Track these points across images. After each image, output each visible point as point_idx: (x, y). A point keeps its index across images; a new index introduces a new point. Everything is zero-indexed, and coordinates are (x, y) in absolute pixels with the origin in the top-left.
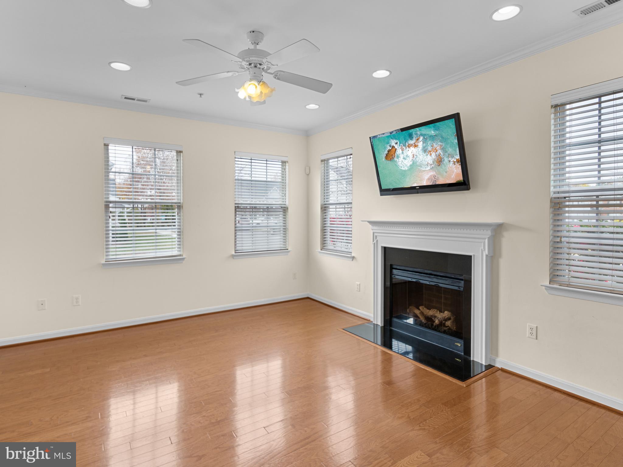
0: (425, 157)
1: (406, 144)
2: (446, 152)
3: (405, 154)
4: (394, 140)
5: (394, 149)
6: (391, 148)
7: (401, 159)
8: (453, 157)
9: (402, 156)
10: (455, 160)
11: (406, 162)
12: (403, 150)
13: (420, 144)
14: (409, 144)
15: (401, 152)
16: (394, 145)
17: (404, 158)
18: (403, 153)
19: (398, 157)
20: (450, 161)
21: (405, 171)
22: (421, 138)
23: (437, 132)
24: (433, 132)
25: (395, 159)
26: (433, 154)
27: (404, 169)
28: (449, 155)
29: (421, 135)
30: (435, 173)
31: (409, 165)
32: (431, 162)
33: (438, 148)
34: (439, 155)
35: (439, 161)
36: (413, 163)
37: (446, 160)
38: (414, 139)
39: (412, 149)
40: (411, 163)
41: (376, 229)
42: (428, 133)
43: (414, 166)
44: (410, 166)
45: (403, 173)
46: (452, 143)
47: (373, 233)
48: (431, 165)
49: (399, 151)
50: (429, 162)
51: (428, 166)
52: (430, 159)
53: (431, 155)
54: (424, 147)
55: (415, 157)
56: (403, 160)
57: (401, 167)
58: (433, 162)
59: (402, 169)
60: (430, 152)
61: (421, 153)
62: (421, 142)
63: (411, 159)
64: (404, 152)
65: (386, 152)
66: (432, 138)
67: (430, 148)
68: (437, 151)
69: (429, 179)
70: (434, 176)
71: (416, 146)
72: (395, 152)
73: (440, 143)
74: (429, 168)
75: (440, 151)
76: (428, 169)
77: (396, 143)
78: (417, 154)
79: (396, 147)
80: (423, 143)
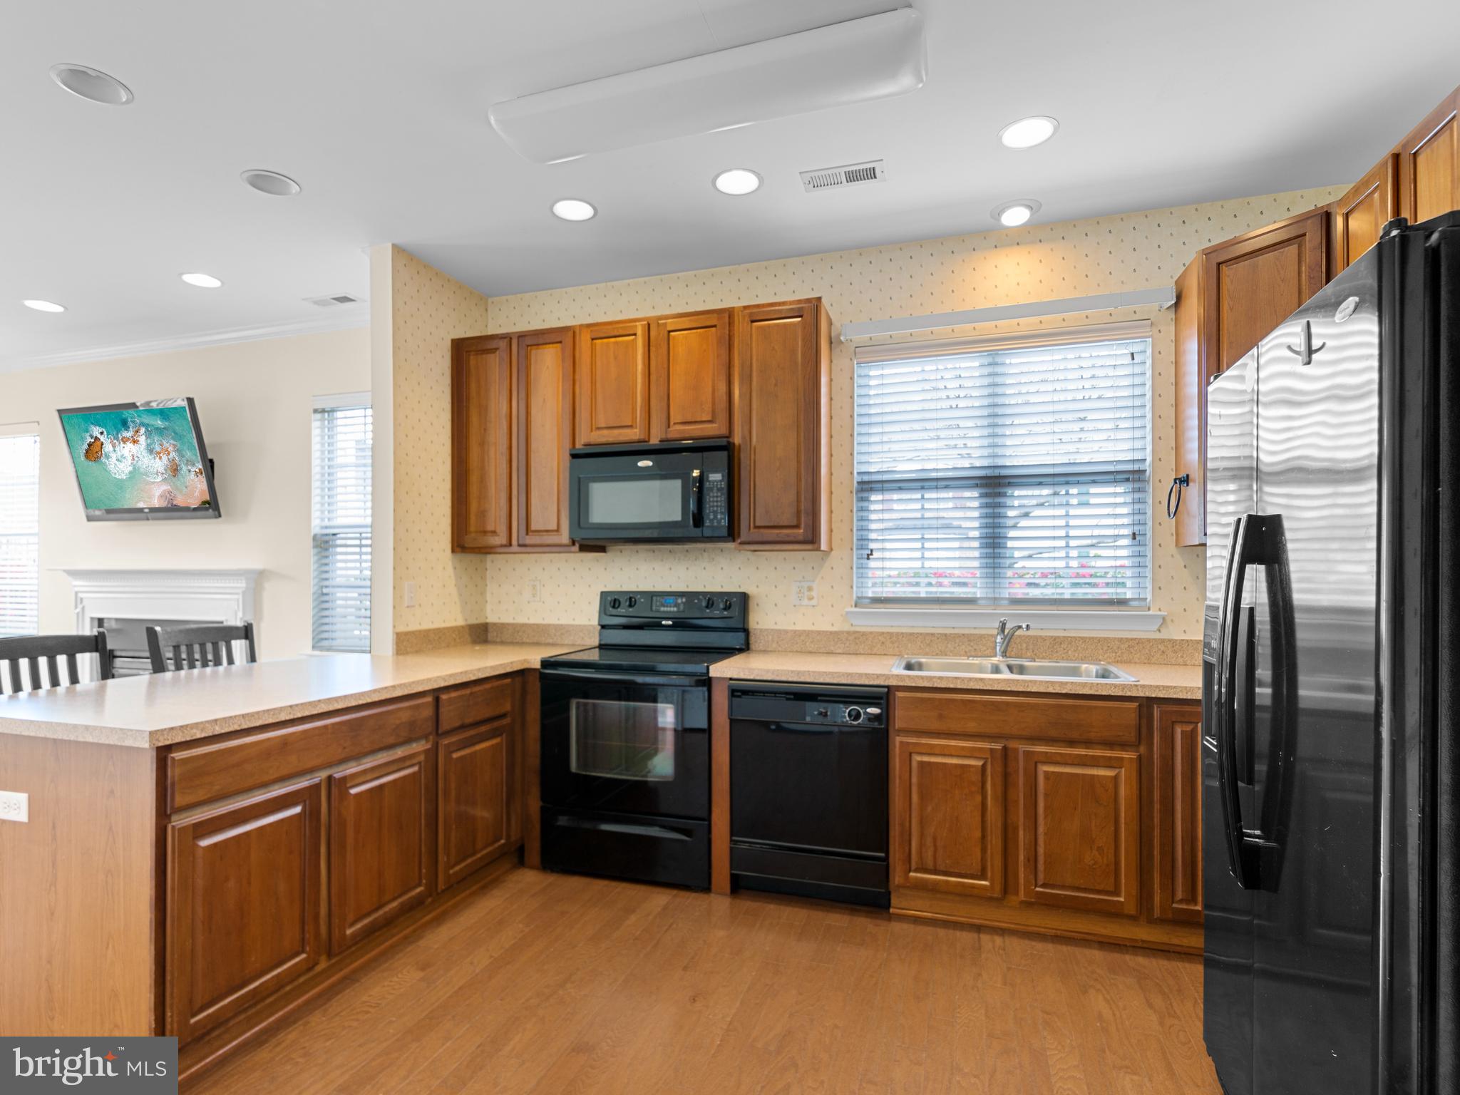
0: (152, 461)
1: (118, 438)
2: (183, 456)
3: (119, 454)
4: (98, 428)
5: (98, 443)
6: (93, 440)
7: (113, 460)
8: (193, 465)
9: (114, 456)
10: (197, 470)
11: (121, 466)
12: (114, 446)
13: (142, 439)
14: (124, 437)
15: (111, 449)
16: (99, 436)
17: (118, 460)
18: (115, 451)
19: (108, 457)
20: (190, 471)
21: (122, 480)
22: (143, 430)
23: (167, 423)
24: (159, 422)
25: (103, 459)
26: (165, 458)
27: (120, 477)
28: (187, 461)
29: (143, 424)
30: (169, 487)
31: (127, 472)
32: (161, 469)
33: (171, 449)
34: (173, 460)
35: (175, 470)
36: (134, 469)
37: (184, 468)
38: (131, 429)
39: (129, 445)
40: (131, 468)
42: (152, 422)
43: (135, 473)
44: (130, 473)
45: (120, 485)
46: (190, 443)
47: (76, 593)
48: (162, 474)
49: (108, 447)
50: (160, 470)
51: (157, 475)
52: (159, 464)
53: (160, 458)
54: (148, 445)
55: (136, 459)
56: (118, 463)
57: (115, 474)
58: (166, 470)
59: (117, 476)
60: (159, 453)
61: (145, 453)
62: (144, 437)
63: (130, 461)
64: (117, 449)
65: (87, 445)
66: (160, 431)
67: (158, 448)
68: (169, 454)
69: (161, 496)
70: (170, 492)
71: (135, 442)
72: (101, 448)
73: (172, 442)
74: (159, 479)
75: (173, 454)
76: (158, 480)
77: (102, 433)
78: (139, 456)
79: (102, 439)
80: (147, 438)
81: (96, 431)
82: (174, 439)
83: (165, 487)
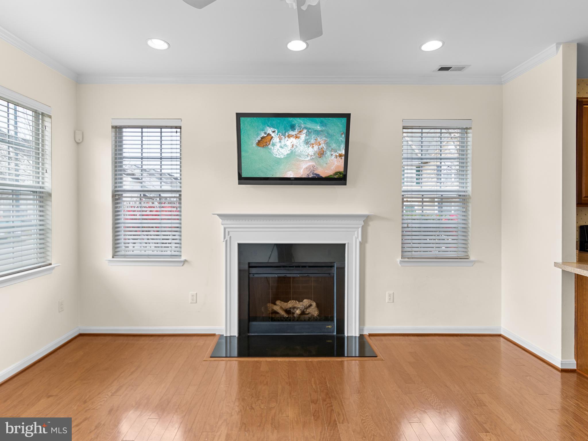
0: (306, 149)
1: (285, 135)
2: (330, 147)
3: (283, 143)
4: (272, 129)
5: (269, 137)
6: (266, 135)
9: (278, 145)
11: (282, 151)
12: (280, 139)
13: (303, 137)
14: (290, 135)
15: (278, 140)
16: (271, 133)
17: (281, 147)
18: (280, 142)
19: (274, 145)
20: (332, 155)
21: (280, 159)
22: (305, 131)
23: (324, 128)
24: (319, 127)
25: (270, 146)
27: (279, 157)
28: (332, 149)
29: (306, 128)
30: (314, 163)
31: (286, 154)
33: (322, 142)
34: (322, 149)
35: (321, 154)
36: (292, 152)
37: (328, 153)
38: (296, 130)
39: (292, 139)
40: (289, 152)
41: (229, 223)
42: (313, 127)
43: (292, 155)
44: (288, 154)
45: (278, 161)
47: (225, 229)
48: (312, 156)
49: (276, 139)
50: (310, 153)
51: (308, 157)
52: (311, 151)
53: (313, 147)
54: (306, 140)
55: (295, 147)
56: (280, 149)
57: (276, 155)
58: (314, 154)
59: (277, 156)
60: (312, 144)
61: (302, 144)
62: (304, 135)
63: (289, 148)
64: (282, 141)
65: (259, 138)
66: (317, 132)
67: (313, 141)
68: (320, 145)
69: (307, 168)
70: (313, 166)
71: (297, 137)
72: (271, 140)
73: (324, 138)
74: (309, 158)
75: (323, 145)
76: (307, 159)
77: (274, 132)
78: (298, 145)
79: (273, 135)
80: (306, 135)
81: (269, 131)
82: (326, 137)
83: (311, 163)
